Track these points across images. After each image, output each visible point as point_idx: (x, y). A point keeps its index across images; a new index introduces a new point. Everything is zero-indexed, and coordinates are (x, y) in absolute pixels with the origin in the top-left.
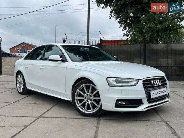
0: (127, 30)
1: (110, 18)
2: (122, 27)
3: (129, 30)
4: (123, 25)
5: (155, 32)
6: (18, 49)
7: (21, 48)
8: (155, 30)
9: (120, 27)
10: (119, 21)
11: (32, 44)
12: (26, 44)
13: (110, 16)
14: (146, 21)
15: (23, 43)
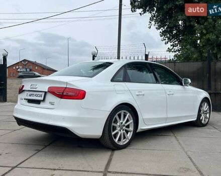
0: (172, 44)
1: (150, 27)
2: (165, 39)
4: (167, 37)
6: (17, 67)
7: (21, 67)
9: (163, 39)
10: (161, 31)
11: (35, 62)
12: (28, 61)
13: (149, 25)
14: (203, 31)
15: (25, 61)
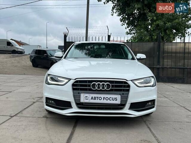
0: (129, 28)
1: (113, 14)
2: (124, 25)
3: (132, 28)
4: (125, 23)
5: (163, 30)
8: (163, 29)
9: (122, 24)
10: (121, 18)
13: (112, 13)
